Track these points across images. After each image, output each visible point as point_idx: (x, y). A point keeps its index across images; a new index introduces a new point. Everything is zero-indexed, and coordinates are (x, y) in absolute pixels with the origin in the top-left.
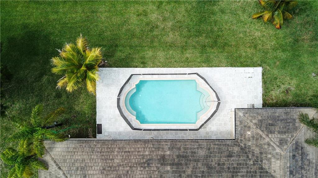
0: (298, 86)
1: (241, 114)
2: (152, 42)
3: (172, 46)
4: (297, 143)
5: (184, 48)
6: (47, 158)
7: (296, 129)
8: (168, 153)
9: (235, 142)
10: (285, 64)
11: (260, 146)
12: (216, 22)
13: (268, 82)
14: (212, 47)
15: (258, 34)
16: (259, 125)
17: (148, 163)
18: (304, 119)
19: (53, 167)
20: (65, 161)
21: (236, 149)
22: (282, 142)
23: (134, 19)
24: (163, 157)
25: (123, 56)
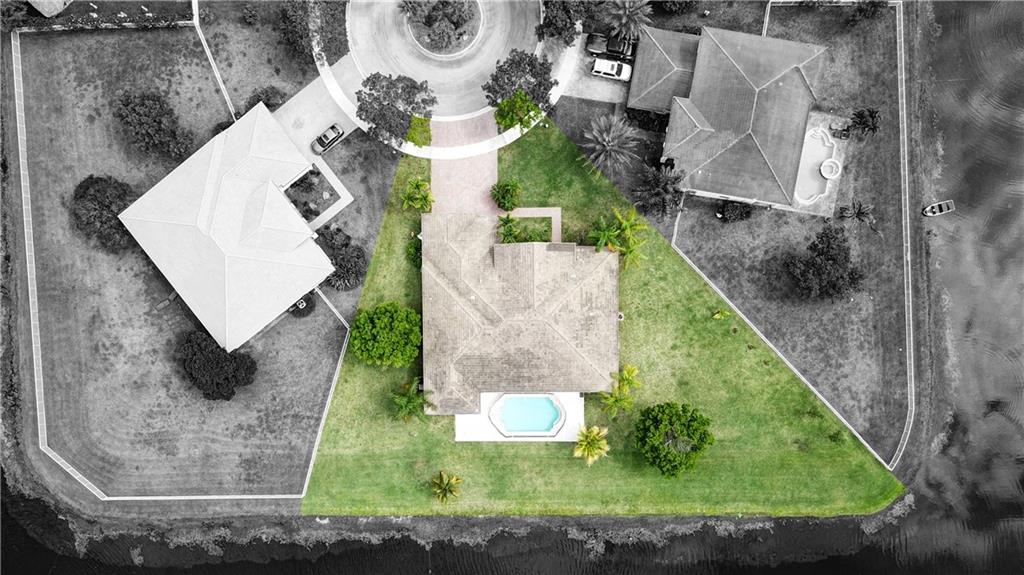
9: (480, 391)
10: (438, 443)
13: (450, 429)
14: (493, 457)
15: (458, 467)
16: (464, 404)
17: (539, 378)
19: (606, 375)
20: (598, 379)
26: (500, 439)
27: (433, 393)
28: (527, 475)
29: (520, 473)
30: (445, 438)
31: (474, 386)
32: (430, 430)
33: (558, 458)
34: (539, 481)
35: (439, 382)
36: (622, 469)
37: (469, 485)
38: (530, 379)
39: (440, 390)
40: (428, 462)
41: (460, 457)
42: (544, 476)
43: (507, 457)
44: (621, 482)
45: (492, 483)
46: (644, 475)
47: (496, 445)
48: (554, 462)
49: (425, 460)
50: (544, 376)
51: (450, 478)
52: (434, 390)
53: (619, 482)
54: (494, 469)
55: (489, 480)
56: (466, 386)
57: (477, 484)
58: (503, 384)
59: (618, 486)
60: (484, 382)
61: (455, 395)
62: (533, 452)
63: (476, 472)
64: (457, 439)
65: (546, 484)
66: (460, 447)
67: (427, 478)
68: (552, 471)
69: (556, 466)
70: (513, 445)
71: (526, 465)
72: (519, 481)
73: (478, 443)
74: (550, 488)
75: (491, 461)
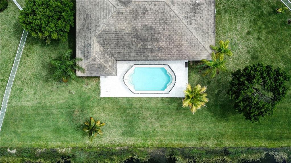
0: (82, 87)
1: (114, 73)
2: (158, 111)
3: (147, 109)
4: (87, 59)
5: (141, 107)
6: (210, 51)
7: (87, 66)
8: (149, 54)
9: (116, 60)
10: (89, 98)
11: (105, 57)
12: (124, 121)
13: (98, 89)
14: (126, 108)
15: (102, 115)
16: (105, 68)
17: (159, 49)
18: (83, 71)
19: (207, 47)
20: (201, 50)
21: (116, 56)
22: (94, 60)
23: (167, 123)
24: (152, 52)
25: (174, 104)
26: (130, 95)
27: (82, 60)
28: (148, 120)
29: (144, 119)
30: (93, 95)
31: (112, 55)
32: (83, 89)
33: (169, 109)
34: (157, 125)
35: (86, 52)
36: (213, 116)
37: (109, 127)
38: (152, 50)
39: (87, 57)
40: (82, 111)
41: (103, 108)
42: (160, 121)
43: (135, 108)
44: (212, 126)
45: (125, 126)
46: (227, 120)
47: (128, 100)
48: (167, 112)
49: (80, 110)
50: (162, 48)
51: (96, 122)
52: (82, 58)
53: (210, 126)
54: (126, 116)
55: (123, 124)
56: (106, 55)
57: (115, 126)
58: (133, 54)
59: (210, 128)
60: (119, 53)
61: (98, 62)
62: (153, 104)
63: (114, 118)
64: (102, 95)
65: (162, 126)
66: (104, 101)
67: (81, 122)
68: (166, 117)
69: (168, 115)
70: (139, 99)
71: (148, 113)
72: (143, 124)
73: (116, 98)
74: (164, 129)
75: (124, 111)
